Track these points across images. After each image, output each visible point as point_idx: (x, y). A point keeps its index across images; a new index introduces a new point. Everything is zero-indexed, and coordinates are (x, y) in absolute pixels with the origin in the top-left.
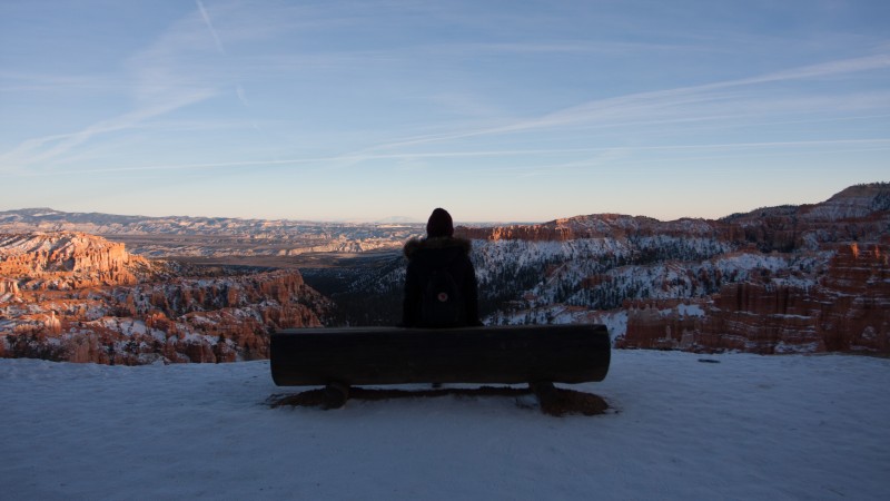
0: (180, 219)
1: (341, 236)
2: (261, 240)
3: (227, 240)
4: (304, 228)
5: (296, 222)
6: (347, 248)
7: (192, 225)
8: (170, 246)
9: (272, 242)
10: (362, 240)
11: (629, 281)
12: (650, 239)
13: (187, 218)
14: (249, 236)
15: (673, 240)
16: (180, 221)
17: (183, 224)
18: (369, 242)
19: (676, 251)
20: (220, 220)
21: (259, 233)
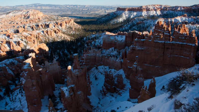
0: (67, 5)
1: (103, 9)
2: (84, 10)
3: (76, 10)
4: (94, 7)
5: (93, 6)
6: (103, 12)
7: (70, 7)
8: (64, 12)
9: (86, 11)
10: (107, 10)
11: (148, 24)
12: (166, 11)
13: (69, 5)
14: (81, 9)
15: (172, 12)
16: (67, 6)
17: (68, 6)
18: (108, 11)
19: (173, 15)
20: (76, 5)
21: (84, 8)
